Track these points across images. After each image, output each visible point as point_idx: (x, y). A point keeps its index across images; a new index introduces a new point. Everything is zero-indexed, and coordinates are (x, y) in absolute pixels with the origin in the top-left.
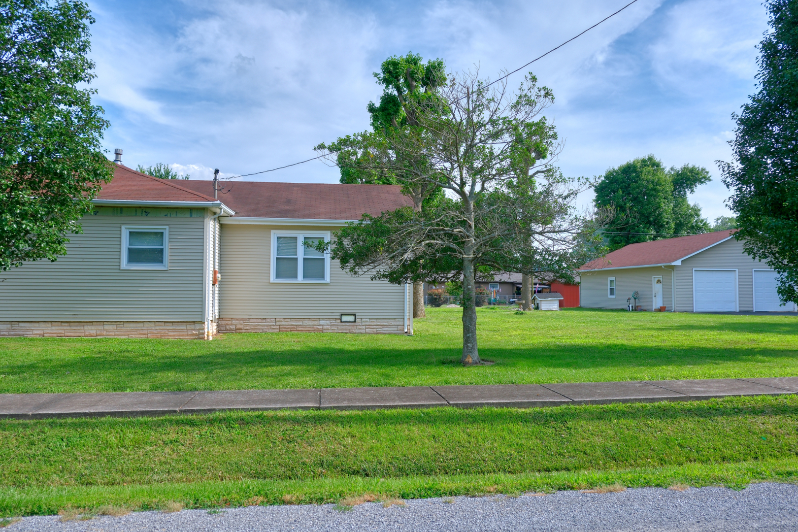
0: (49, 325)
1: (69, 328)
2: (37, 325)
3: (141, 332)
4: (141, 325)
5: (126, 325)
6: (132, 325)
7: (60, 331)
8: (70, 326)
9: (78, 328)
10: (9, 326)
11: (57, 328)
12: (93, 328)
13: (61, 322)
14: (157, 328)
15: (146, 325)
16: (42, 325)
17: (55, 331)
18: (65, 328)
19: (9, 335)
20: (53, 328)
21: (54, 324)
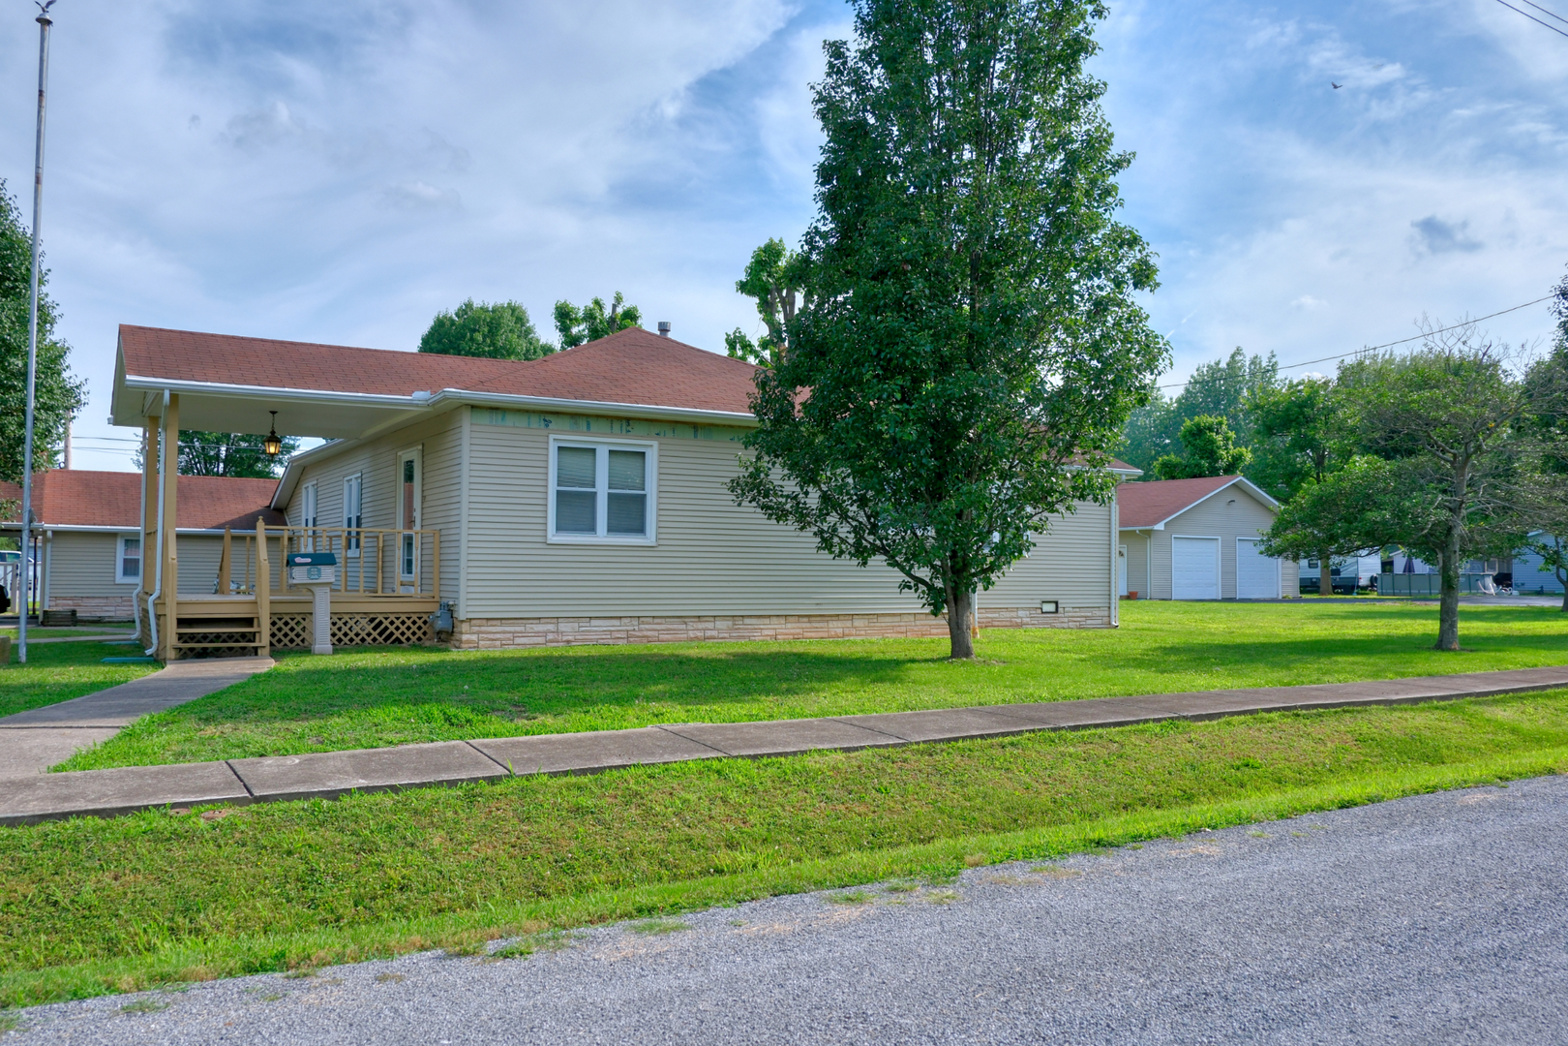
0: (783, 621)
1: (808, 625)
2: (767, 621)
3: (898, 629)
4: (898, 619)
5: (881, 619)
6: (887, 619)
7: (798, 631)
8: (809, 622)
9: (821, 625)
10: (730, 623)
11: (794, 625)
12: (840, 624)
13: (799, 616)
14: (918, 623)
15: (905, 618)
16: (775, 620)
17: (792, 631)
18: (804, 625)
19: (731, 637)
20: (789, 625)
21: (790, 619)
